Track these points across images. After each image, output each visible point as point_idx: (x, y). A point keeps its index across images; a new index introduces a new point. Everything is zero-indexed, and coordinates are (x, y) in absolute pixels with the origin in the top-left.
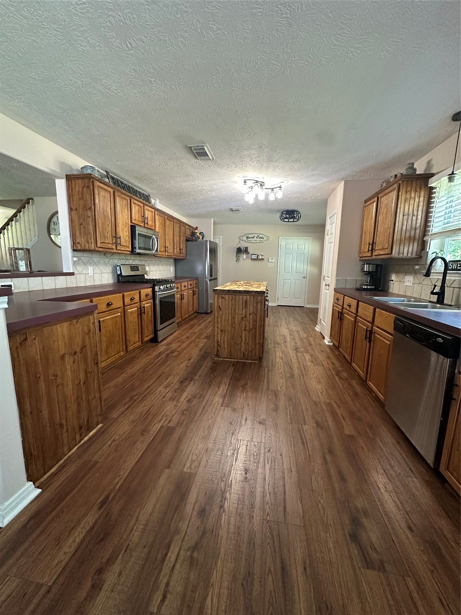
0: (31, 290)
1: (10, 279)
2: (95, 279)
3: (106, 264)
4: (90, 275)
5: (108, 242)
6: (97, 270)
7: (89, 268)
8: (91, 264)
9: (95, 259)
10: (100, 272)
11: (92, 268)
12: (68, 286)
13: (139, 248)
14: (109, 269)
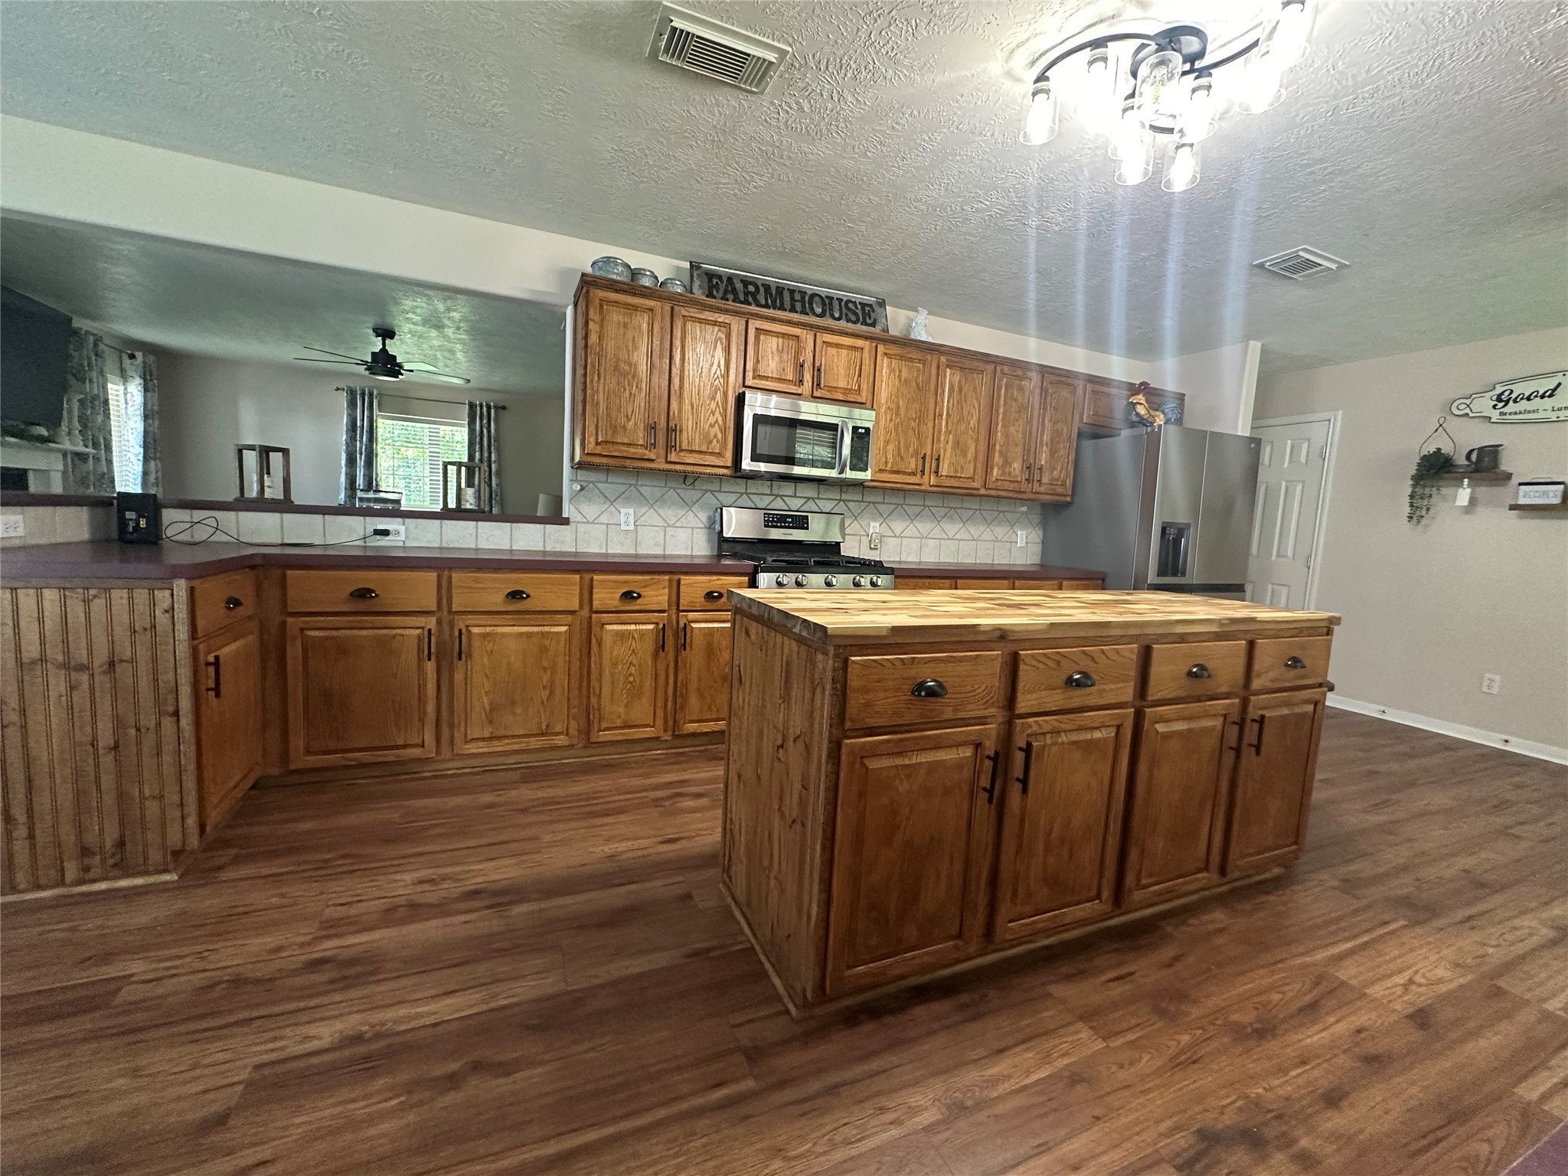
0: (444, 545)
1: (400, 520)
2: (639, 539)
3: (687, 505)
4: (623, 527)
5: (626, 440)
6: (651, 517)
7: (622, 510)
8: (629, 501)
9: (646, 491)
10: (662, 523)
11: (631, 511)
12: (548, 549)
13: (755, 458)
14: (697, 519)
